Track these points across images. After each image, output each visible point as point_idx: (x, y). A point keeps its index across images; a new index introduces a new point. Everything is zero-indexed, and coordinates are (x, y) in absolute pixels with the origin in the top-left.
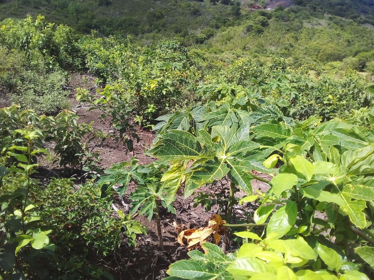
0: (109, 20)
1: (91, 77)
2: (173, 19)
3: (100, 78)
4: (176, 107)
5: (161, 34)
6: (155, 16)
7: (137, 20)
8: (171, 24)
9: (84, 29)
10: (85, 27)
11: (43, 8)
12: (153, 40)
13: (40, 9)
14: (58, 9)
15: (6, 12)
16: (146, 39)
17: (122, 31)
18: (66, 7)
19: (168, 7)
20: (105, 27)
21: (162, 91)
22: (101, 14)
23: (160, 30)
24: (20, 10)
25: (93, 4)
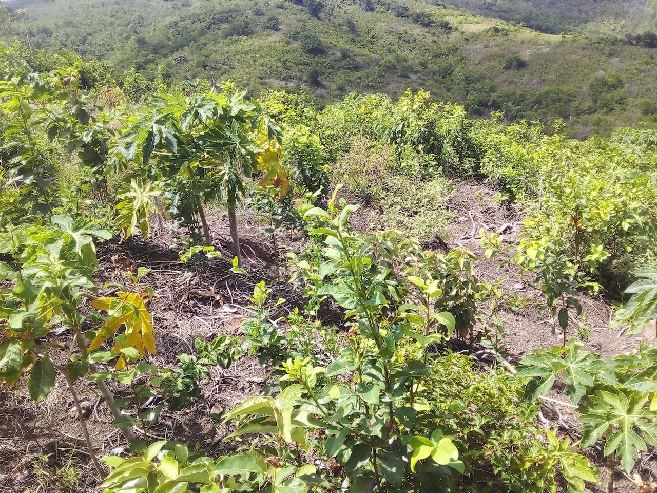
0: (519, 92)
1: (487, 191)
2: (641, 89)
3: (505, 193)
4: (647, 254)
5: (614, 117)
6: (605, 83)
7: (570, 92)
8: (636, 97)
9: (475, 108)
10: (476, 106)
11: (414, 77)
12: (595, 127)
13: (410, 78)
14: (437, 77)
15: (360, 83)
16: (584, 125)
17: (540, 111)
18: (450, 74)
19: (634, 67)
20: (510, 104)
21: (621, 222)
22: (506, 84)
23: (612, 110)
24: (380, 80)
25: (495, 67)
